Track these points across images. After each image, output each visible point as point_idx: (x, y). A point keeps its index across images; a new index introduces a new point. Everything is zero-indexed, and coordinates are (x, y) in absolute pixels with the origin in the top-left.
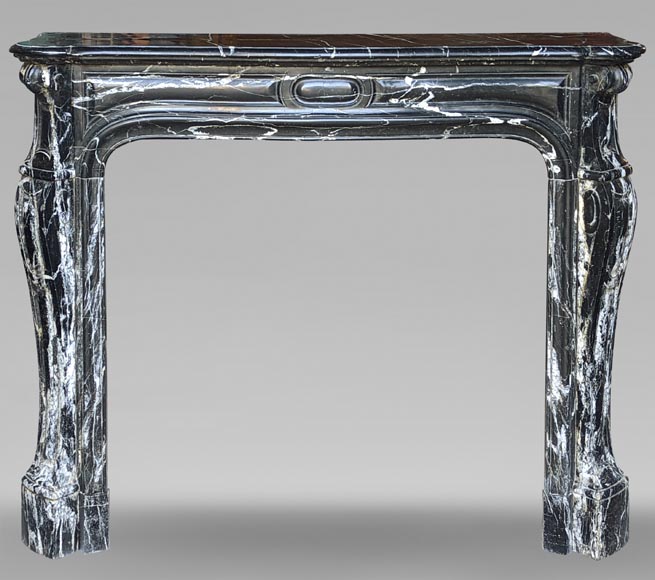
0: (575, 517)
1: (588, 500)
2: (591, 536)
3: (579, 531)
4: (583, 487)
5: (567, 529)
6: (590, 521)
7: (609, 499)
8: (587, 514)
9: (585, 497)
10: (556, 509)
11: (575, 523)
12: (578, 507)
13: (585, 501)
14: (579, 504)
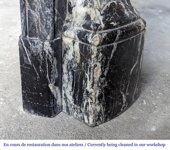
0: (65, 70)
1: (81, 46)
2: (85, 95)
3: (70, 88)
4: (76, 28)
5: (51, 86)
6: (83, 76)
7: (115, 44)
8: (79, 66)
9: (78, 42)
10: (35, 58)
11: (65, 77)
12: (69, 56)
13: (77, 47)
14: (70, 53)
